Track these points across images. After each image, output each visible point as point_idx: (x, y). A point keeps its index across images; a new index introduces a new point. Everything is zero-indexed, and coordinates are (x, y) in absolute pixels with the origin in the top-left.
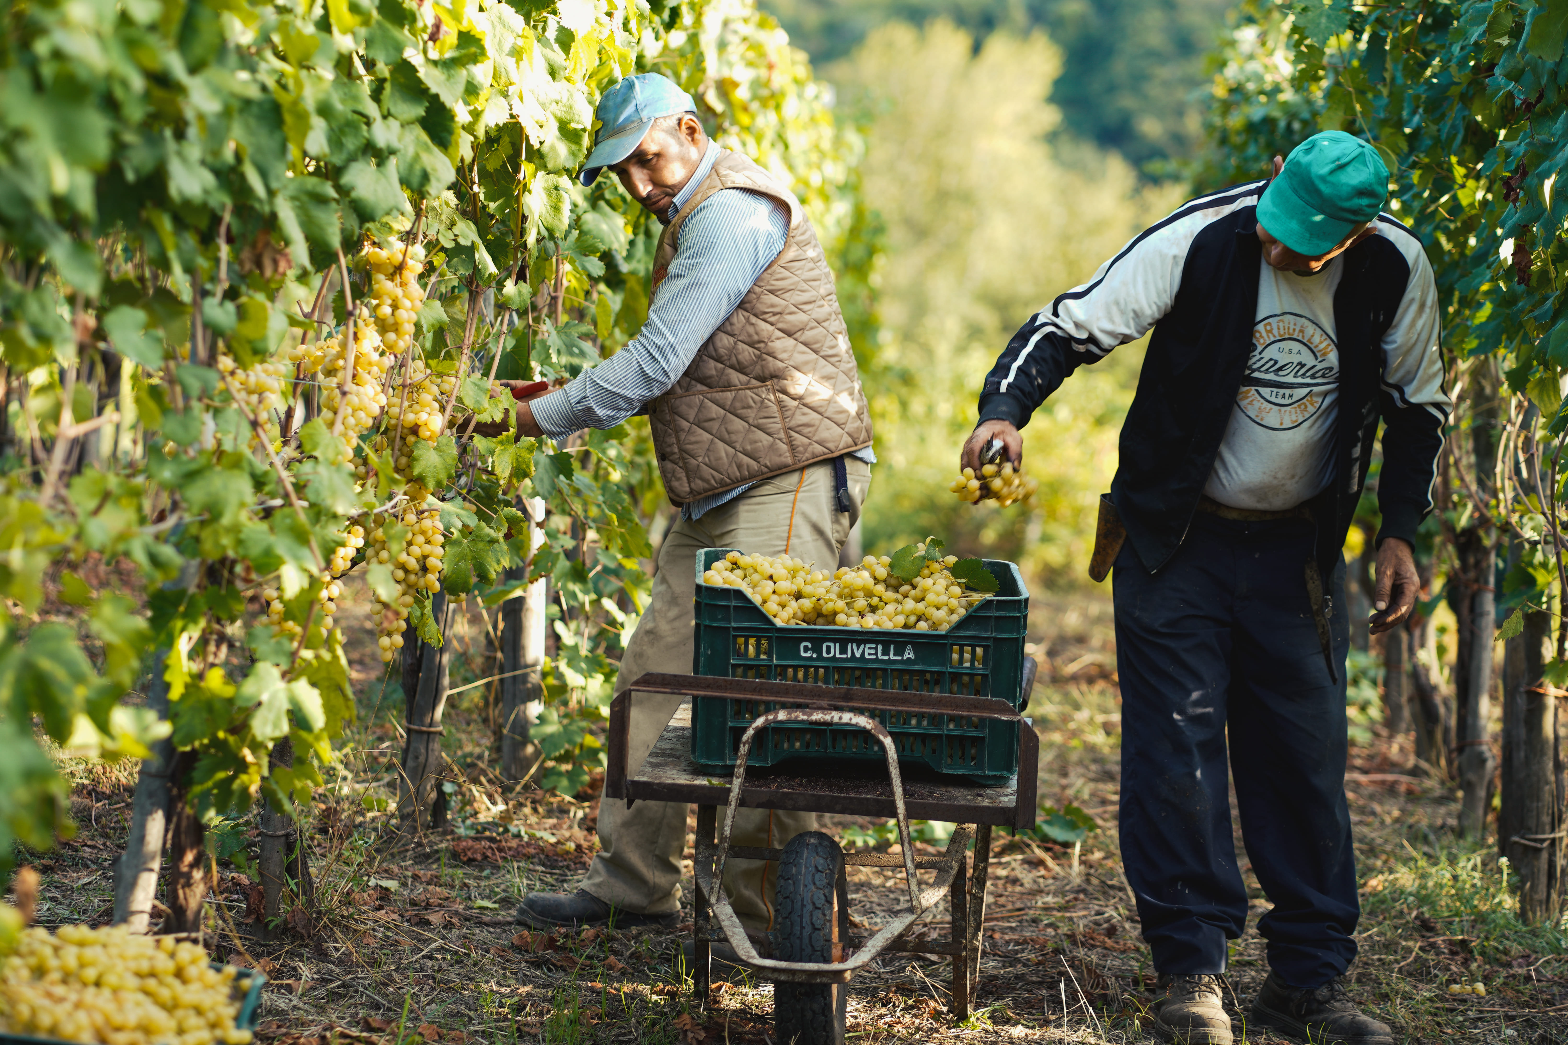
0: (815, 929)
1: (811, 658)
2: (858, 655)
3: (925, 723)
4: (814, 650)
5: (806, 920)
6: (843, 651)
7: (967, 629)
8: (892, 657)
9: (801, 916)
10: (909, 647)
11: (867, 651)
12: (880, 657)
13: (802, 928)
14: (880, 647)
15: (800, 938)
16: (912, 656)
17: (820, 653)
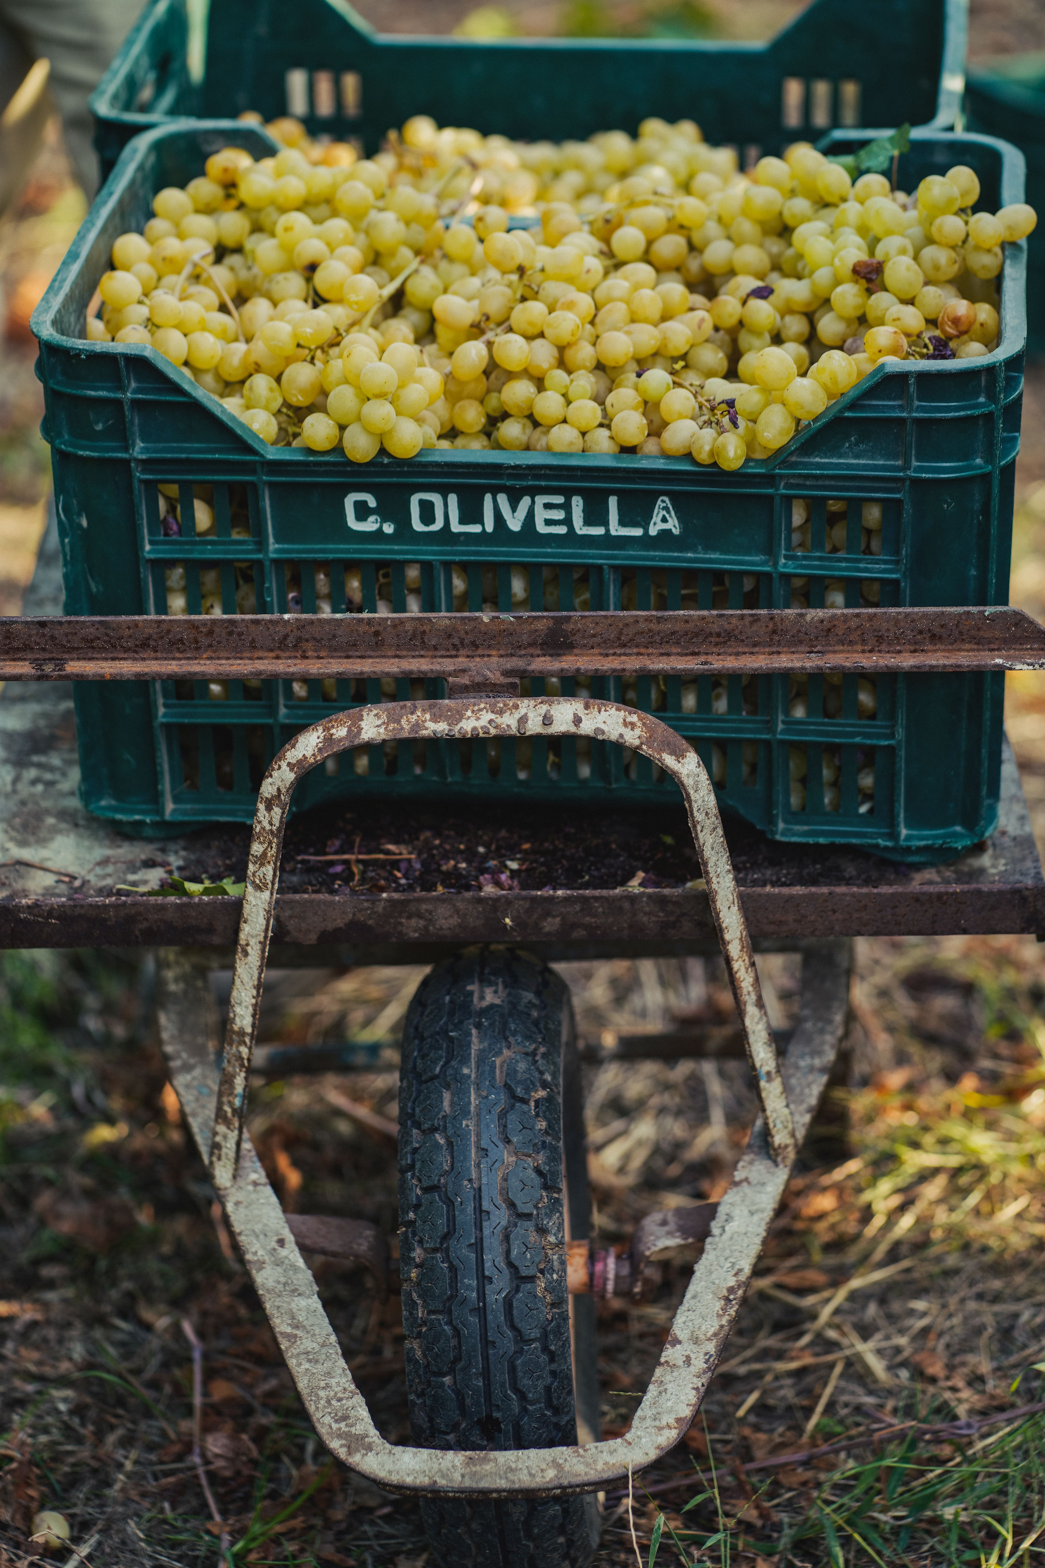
0: (520, 1279)
1: (378, 535)
2: (515, 524)
3: (721, 706)
4: (383, 511)
5: (493, 1257)
6: (471, 514)
7: (835, 451)
8: (616, 529)
9: (478, 1247)
10: (664, 501)
11: (541, 515)
12: (581, 529)
13: (484, 1280)
14: (577, 503)
15: (482, 1312)
16: (673, 525)
17: (403, 522)
